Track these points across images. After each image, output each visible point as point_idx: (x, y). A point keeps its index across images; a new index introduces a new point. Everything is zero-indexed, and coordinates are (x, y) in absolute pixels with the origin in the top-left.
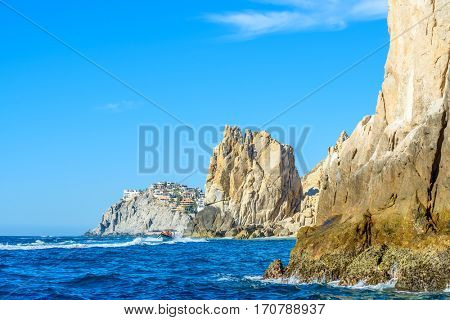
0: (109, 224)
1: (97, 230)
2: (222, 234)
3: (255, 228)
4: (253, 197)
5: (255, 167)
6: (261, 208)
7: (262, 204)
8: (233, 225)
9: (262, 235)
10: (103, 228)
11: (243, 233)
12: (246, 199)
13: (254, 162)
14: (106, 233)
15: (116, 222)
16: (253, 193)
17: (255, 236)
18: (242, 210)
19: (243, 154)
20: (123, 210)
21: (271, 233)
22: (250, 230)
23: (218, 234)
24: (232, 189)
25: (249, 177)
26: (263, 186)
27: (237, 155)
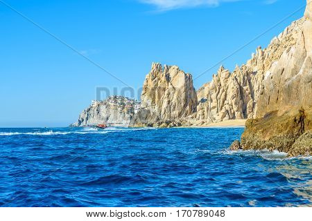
0: (83, 120)
1: (76, 124)
2: (151, 125)
3: (170, 122)
4: (169, 104)
5: (170, 86)
6: (174, 110)
7: (174, 108)
8: (158, 119)
9: (175, 125)
10: (80, 122)
11: (164, 124)
12: (165, 105)
13: (169, 84)
14: (81, 125)
15: (87, 119)
16: (169, 102)
17: (171, 126)
18: (163, 111)
19: (163, 79)
20: (91, 112)
21: (180, 125)
22: (168, 123)
23: (149, 125)
24: (157, 100)
25: (166, 92)
26: (175, 97)
27: (159, 79)
